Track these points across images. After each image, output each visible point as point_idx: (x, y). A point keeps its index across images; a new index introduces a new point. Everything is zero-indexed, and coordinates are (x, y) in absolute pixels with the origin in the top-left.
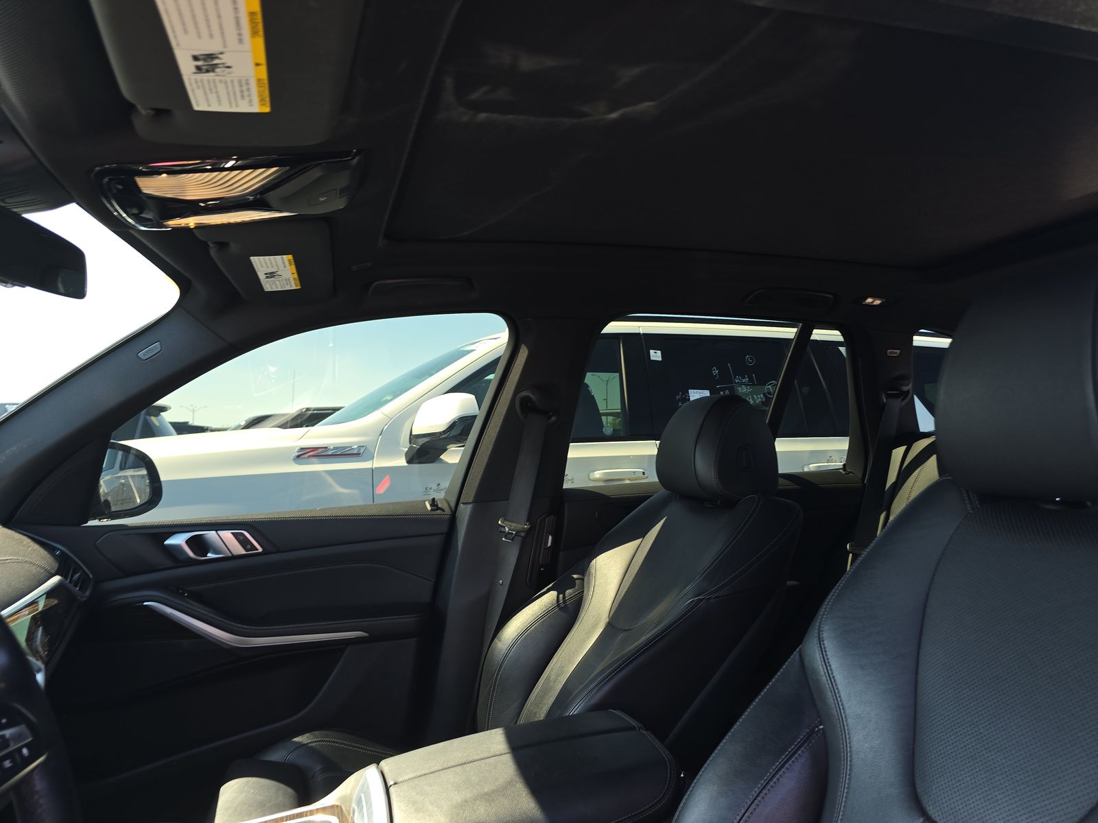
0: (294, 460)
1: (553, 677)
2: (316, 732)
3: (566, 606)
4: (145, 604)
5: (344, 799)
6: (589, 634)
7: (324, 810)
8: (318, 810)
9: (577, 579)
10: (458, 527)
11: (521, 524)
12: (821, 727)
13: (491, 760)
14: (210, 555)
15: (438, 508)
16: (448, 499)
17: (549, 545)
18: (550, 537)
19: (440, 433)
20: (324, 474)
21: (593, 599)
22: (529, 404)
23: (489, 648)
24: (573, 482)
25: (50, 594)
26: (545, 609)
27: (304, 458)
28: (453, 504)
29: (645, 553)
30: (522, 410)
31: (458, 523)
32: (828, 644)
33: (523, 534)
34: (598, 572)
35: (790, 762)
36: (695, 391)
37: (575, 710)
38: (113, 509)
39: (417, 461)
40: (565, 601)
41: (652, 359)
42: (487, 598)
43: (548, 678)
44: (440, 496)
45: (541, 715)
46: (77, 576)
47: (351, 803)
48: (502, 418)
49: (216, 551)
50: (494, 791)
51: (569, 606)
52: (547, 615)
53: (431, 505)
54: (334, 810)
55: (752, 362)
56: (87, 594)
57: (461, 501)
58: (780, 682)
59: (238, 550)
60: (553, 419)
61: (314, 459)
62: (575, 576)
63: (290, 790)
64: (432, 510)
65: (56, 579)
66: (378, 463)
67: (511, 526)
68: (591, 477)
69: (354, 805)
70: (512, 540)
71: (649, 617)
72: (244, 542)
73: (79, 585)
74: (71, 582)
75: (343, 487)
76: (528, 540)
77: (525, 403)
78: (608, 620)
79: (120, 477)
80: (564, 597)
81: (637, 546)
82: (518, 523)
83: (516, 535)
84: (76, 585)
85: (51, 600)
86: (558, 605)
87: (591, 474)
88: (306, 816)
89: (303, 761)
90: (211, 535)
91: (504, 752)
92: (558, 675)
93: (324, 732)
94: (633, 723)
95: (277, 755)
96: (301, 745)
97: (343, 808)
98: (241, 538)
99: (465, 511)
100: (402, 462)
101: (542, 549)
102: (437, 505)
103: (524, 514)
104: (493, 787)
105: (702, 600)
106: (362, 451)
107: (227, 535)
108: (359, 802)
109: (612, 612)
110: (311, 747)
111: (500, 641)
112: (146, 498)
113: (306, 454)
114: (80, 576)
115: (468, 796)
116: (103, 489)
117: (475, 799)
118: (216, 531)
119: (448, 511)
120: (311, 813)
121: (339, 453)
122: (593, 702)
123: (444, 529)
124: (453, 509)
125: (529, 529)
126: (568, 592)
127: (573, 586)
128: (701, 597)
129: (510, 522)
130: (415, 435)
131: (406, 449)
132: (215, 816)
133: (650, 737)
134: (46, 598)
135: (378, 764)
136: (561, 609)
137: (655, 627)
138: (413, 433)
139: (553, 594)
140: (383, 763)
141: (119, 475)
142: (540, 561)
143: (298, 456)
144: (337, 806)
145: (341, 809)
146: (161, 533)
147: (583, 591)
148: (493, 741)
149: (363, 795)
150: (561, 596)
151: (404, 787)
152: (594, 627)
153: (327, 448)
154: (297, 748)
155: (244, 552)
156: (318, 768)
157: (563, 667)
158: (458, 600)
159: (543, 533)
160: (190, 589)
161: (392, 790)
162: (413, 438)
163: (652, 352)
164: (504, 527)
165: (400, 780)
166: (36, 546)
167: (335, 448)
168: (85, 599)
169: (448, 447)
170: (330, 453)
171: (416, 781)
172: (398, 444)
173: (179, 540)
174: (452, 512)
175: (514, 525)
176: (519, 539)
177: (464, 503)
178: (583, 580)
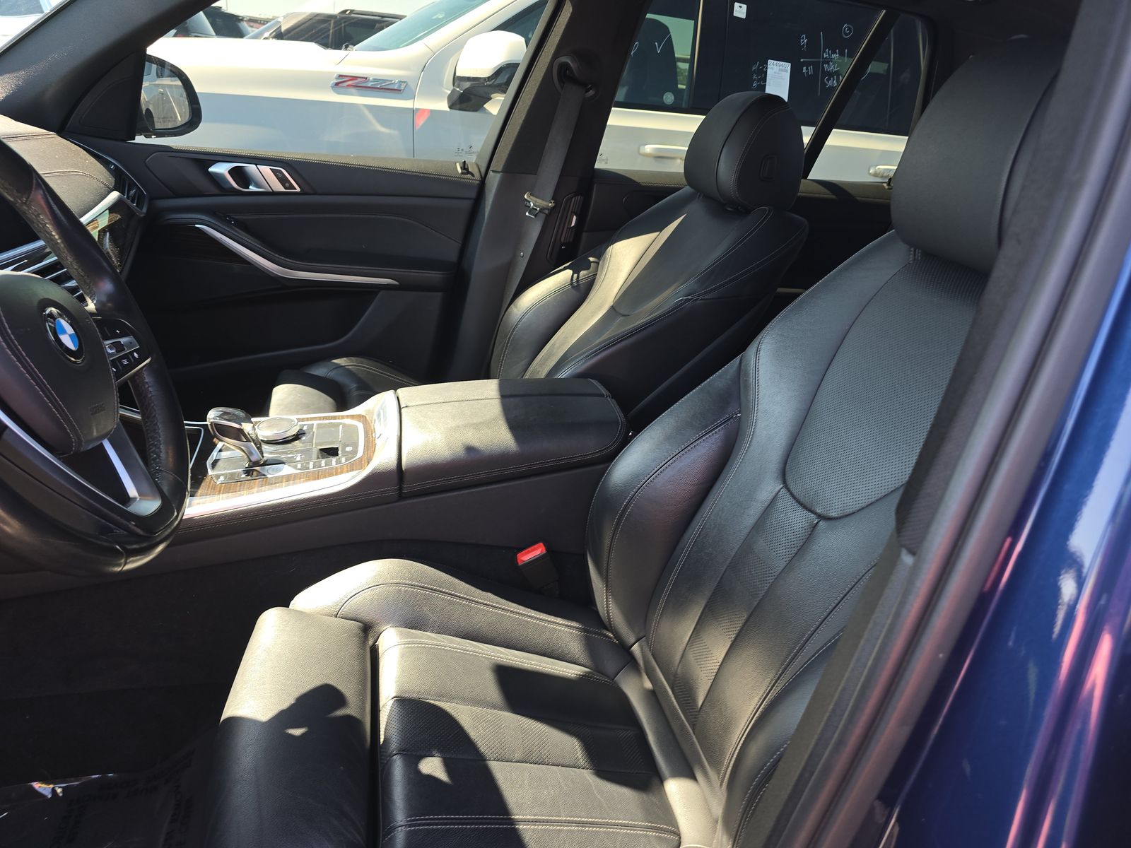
0: (332, 87)
1: (557, 345)
2: (352, 358)
3: (578, 285)
4: (197, 226)
5: (369, 412)
6: (594, 314)
7: (352, 417)
8: (348, 417)
9: (593, 262)
10: (486, 194)
11: (546, 201)
12: (739, 415)
13: (483, 402)
14: (252, 188)
15: (469, 172)
16: (479, 163)
17: (573, 224)
18: (575, 218)
19: (485, 79)
20: (363, 108)
21: (604, 282)
22: (568, 72)
23: (507, 309)
24: (606, 163)
25: (112, 209)
26: (559, 285)
27: (343, 87)
28: (483, 170)
29: (658, 248)
30: (560, 76)
31: (486, 191)
32: (762, 354)
33: (547, 212)
34: (612, 259)
35: (707, 436)
36: (775, 62)
37: (564, 374)
38: (158, 126)
39: (458, 106)
40: (578, 281)
41: (734, 15)
42: (509, 266)
43: (553, 345)
44: (472, 160)
45: (543, 374)
46: (132, 192)
47: (373, 415)
48: (538, 84)
49: (257, 185)
50: (481, 423)
51: (582, 286)
52: (561, 292)
53: (461, 168)
54: (360, 418)
55: (849, 33)
56: (144, 210)
57: (491, 168)
58: (720, 379)
59: (278, 187)
60: (591, 93)
61: (353, 90)
62: (591, 259)
63: (330, 400)
64: (462, 173)
65: (114, 195)
66: (421, 103)
67: (536, 202)
68: (642, 151)
69: (375, 417)
70: (536, 216)
71: (645, 307)
72: (283, 180)
73: (136, 201)
74: (128, 198)
75: (383, 125)
76: (551, 217)
77: (564, 68)
78: (612, 304)
79: (158, 85)
80: (578, 277)
81: (653, 239)
82: (543, 200)
83: (540, 211)
84: (133, 201)
85: (115, 215)
86: (572, 284)
87: (642, 148)
88: (339, 419)
89: (342, 379)
90: (251, 168)
91: (495, 397)
92: (562, 344)
93: (359, 359)
94: (604, 391)
95: (320, 371)
96: (339, 366)
97: (368, 418)
98: (280, 175)
99: (494, 180)
100: (444, 106)
101: (565, 229)
102: (467, 169)
103: (550, 191)
104: (480, 420)
105: (690, 300)
106: (402, 87)
107: (266, 170)
108: (379, 415)
109: (618, 297)
110: (348, 369)
111: (516, 307)
112: (187, 118)
113: (345, 82)
114: (135, 192)
115: (461, 423)
116: (144, 96)
117: (466, 426)
118: (256, 165)
119: (477, 177)
120: (343, 417)
121: (379, 86)
122: (579, 371)
123: (473, 194)
124: (483, 176)
125: (554, 208)
126: (583, 273)
127: (588, 268)
128: (690, 297)
129: (536, 197)
130: (458, 77)
131: (449, 92)
132: (269, 408)
133: (613, 404)
134: (110, 213)
135: (396, 391)
136: (573, 287)
137: (650, 315)
138: (458, 74)
139: (569, 272)
140: (399, 391)
141: (157, 83)
142: (562, 240)
143: (337, 84)
144: (363, 416)
145: (366, 418)
146: (203, 160)
147: (596, 274)
148: (488, 389)
149: (382, 411)
150: (575, 275)
151: (413, 410)
152: (600, 308)
153: (366, 78)
154: (336, 368)
155: (283, 190)
156: (354, 386)
157: (567, 338)
158: (482, 264)
159: (568, 212)
160: (236, 217)
161: (403, 410)
162: (457, 80)
163: (737, 5)
164: (529, 202)
165: (410, 404)
166: (92, 160)
167: (375, 80)
168: (142, 215)
169: (492, 96)
170: (370, 85)
171: (423, 407)
172: (441, 84)
173: (221, 169)
174: (481, 177)
175: (539, 201)
176: (542, 217)
177: (493, 171)
178: (598, 263)
